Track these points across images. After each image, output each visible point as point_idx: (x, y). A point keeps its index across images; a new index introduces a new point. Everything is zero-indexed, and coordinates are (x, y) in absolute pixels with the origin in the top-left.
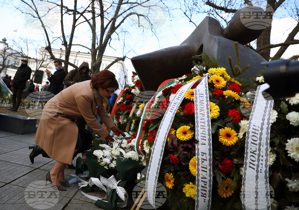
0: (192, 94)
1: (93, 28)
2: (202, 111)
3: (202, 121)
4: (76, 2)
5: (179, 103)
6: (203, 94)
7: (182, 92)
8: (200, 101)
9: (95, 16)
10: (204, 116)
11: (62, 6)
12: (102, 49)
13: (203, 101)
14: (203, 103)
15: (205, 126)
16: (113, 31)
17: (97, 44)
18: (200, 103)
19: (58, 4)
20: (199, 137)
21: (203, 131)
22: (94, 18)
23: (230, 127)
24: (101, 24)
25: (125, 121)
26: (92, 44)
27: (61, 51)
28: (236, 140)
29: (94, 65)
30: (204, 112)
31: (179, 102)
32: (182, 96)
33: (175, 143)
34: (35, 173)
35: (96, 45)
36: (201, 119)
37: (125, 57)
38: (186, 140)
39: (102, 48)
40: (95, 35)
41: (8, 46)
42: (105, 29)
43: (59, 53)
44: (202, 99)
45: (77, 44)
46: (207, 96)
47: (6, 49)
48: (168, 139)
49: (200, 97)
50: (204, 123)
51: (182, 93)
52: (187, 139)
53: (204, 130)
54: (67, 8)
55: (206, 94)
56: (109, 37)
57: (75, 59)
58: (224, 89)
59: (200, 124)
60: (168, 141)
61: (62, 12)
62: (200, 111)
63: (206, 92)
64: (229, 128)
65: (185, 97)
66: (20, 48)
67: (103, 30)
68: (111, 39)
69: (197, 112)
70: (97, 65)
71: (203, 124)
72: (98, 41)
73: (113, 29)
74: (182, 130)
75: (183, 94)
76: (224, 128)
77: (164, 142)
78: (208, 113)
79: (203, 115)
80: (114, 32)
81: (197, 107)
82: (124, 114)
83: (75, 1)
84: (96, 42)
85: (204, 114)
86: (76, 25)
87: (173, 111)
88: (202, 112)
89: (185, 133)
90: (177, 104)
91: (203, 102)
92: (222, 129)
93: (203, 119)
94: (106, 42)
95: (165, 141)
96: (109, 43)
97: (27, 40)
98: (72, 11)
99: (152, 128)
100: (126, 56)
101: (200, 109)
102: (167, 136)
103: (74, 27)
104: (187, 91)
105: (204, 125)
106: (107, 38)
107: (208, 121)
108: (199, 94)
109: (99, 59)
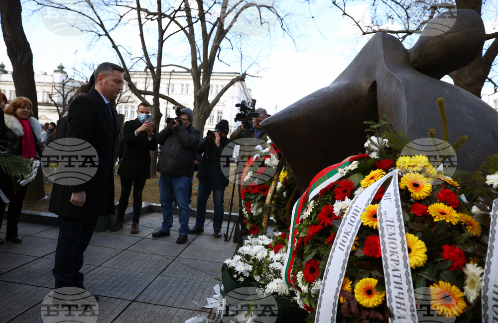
0: (374, 216)
1: (191, 36)
2: (393, 255)
3: (396, 273)
4: (159, 3)
5: (354, 234)
6: (392, 220)
7: (357, 211)
8: (390, 235)
9: (192, 21)
10: (398, 265)
11: (139, 9)
12: (208, 67)
13: (394, 234)
14: (395, 239)
15: (401, 284)
16: (221, 37)
17: (200, 59)
18: (389, 238)
19: (133, 7)
20: (393, 305)
21: (399, 293)
22: (190, 25)
23: (449, 281)
24: (202, 29)
25: (260, 210)
26: (192, 62)
27: (145, 73)
28: (463, 308)
29: (198, 94)
30: (398, 257)
31: (353, 231)
32: (358, 218)
33: (354, 309)
34: (131, 312)
35: (198, 60)
36: (393, 270)
37: (245, 75)
38: (373, 307)
39: (208, 65)
40: (195, 46)
41: (67, 77)
42: (208, 36)
43: (143, 78)
44: (391, 231)
45: (168, 64)
46: (400, 225)
47: (64, 82)
48: (342, 299)
49: (389, 227)
50: (400, 277)
51: (357, 213)
52: (375, 305)
53: (401, 291)
54: (146, 11)
55: (399, 220)
56: (216, 47)
57: (168, 83)
58: (430, 199)
59: (392, 279)
60: (341, 302)
61: (140, 19)
62: (391, 255)
63: (399, 216)
64: (446, 283)
65: (362, 221)
66: (85, 79)
67: (206, 37)
68: (220, 50)
69: (385, 256)
70: (204, 94)
71: (398, 280)
72: (200, 54)
73: (222, 34)
74: (364, 287)
75: (359, 214)
76: (438, 284)
77: (334, 304)
78: (405, 258)
79: (397, 263)
80: (225, 38)
81: (384, 247)
82: (257, 200)
83: (157, 2)
84: (198, 56)
85: (398, 261)
86: (164, 39)
87: (345, 249)
88: (394, 257)
89: (369, 293)
90: (351, 234)
91: (394, 236)
92: (435, 284)
93: (398, 270)
94: (213, 55)
95: (337, 303)
96: (218, 56)
97: (93, 65)
98: (154, 14)
99: (309, 256)
100: (247, 73)
101: (391, 252)
102: (338, 294)
103: (161, 42)
104: (364, 210)
105: (400, 282)
106: (213, 49)
107: (407, 274)
108: (387, 221)
109: (205, 84)
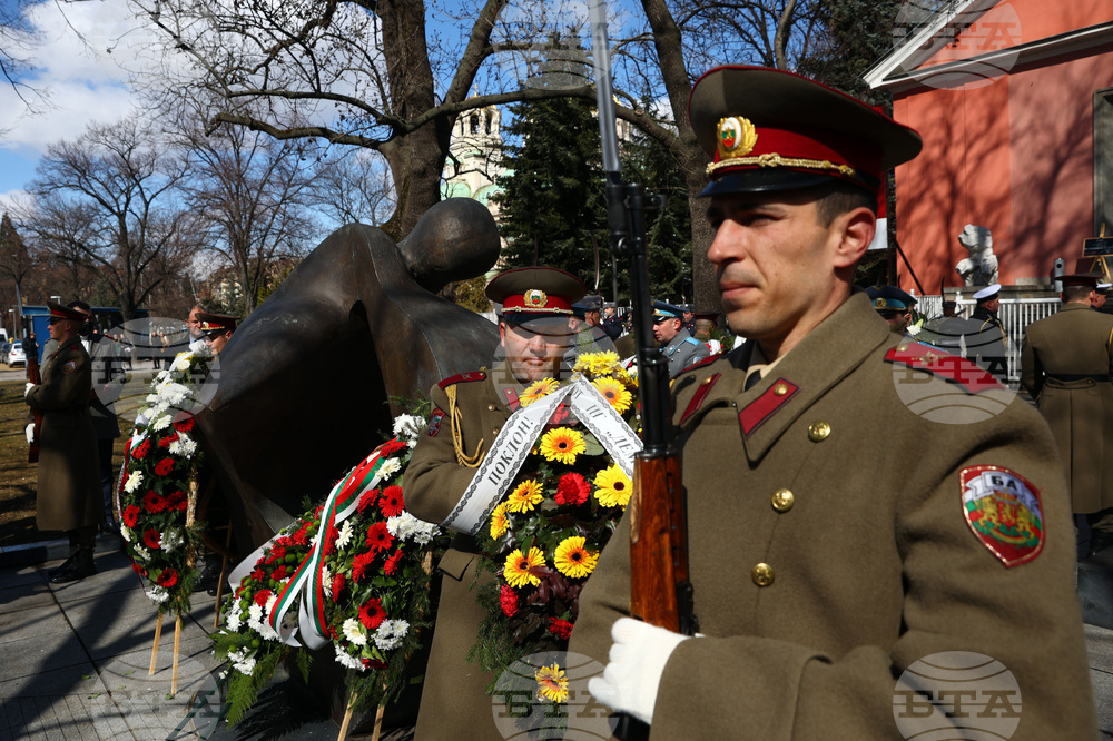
25: (181, 541)
31: (516, 458)
51: (526, 429)
89: (576, 557)
90: (512, 462)
